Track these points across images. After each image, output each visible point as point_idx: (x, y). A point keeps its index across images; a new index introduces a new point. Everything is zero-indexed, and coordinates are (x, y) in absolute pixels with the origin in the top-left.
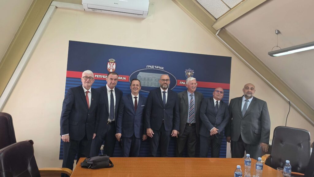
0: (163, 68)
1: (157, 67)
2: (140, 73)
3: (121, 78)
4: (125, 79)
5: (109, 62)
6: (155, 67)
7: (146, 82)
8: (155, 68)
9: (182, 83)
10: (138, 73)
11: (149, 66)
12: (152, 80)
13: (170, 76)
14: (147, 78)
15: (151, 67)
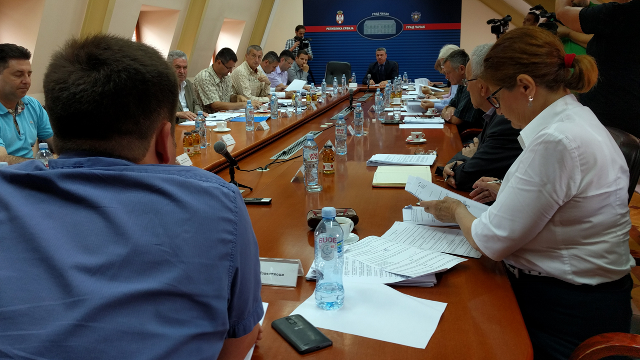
0: (388, 14)
1: (383, 14)
2: (366, 21)
3: (349, 28)
4: (353, 28)
5: (337, 14)
6: (381, 13)
7: (373, 30)
8: (380, 15)
9: (409, 27)
10: (364, 21)
11: (374, 14)
12: (378, 27)
13: (396, 21)
14: (373, 26)
15: (376, 14)
